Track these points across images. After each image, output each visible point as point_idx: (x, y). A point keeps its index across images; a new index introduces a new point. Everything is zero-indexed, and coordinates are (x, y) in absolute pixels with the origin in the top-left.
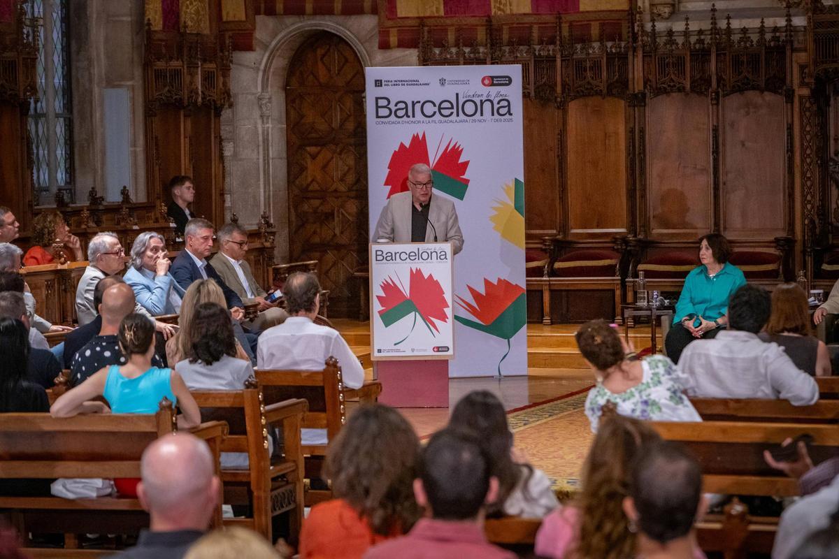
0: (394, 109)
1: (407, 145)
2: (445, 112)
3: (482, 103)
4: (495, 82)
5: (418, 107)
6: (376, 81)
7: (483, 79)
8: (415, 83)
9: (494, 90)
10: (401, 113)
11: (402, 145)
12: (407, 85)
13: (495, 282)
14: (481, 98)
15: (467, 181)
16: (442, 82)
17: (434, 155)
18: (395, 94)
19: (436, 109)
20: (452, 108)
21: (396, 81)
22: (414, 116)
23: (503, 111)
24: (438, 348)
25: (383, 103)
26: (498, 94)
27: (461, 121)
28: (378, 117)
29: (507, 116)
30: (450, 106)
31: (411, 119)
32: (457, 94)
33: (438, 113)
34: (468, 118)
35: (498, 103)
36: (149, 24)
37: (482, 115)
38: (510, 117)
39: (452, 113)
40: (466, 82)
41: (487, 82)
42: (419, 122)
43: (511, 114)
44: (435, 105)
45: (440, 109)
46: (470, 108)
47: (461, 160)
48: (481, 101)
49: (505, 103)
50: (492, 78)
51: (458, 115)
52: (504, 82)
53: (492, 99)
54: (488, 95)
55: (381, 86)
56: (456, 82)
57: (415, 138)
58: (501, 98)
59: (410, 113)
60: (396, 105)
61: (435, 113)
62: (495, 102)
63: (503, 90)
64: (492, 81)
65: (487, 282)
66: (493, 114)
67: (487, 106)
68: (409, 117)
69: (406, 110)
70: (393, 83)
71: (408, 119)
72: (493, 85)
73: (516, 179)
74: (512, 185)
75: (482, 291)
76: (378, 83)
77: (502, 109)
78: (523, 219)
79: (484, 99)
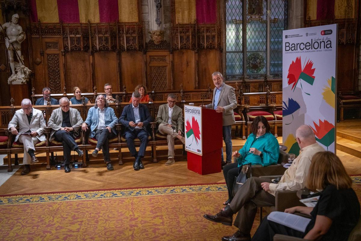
0: (291, 47)
1: (295, 62)
2: (308, 48)
3: (321, 43)
4: (326, 33)
5: (298, 45)
6: (286, 36)
7: (322, 32)
8: (298, 36)
9: (325, 36)
10: (293, 49)
11: (293, 62)
12: (295, 37)
13: (323, 121)
14: (320, 41)
15: (314, 77)
16: (307, 34)
17: (303, 66)
18: (291, 41)
19: (304, 46)
20: (310, 46)
21: (292, 35)
22: (297, 50)
23: (328, 46)
24: (198, 150)
25: (287, 45)
26: (327, 38)
27: (313, 51)
28: (286, 50)
29: (330, 48)
30: (309, 45)
31: (296, 51)
32: (312, 39)
33: (305, 48)
34: (315, 50)
35: (327, 43)
36: (309, 18)
37: (320, 48)
38: (331, 49)
39: (310, 48)
40: (315, 34)
41: (323, 33)
42: (299, 52)
43: (331, 47)
44: (304, 45)
45: (306, 46)
46: (316, 45)
47: (312, 68)
48: (320, 42)
49: (329, 42)
50: (325, 31)
51: (312, 49)
52: (329, 33)
53: (324, 41)
54: (323, 39)
55: (287, 38)
56: (312, 34)
57: (297, 59)
58: (328, 40)
59: (296, 49)
60: (291, 46)
61: (304, 48)
62: (326, 42)
63: (329, 36)
64: (325, 33)
65: (320, 121)
66: (324, 48)
67: (322, 44)
68: (295, 50)
69: (294, 47)
70: (291, 36)
71: (295, 51)
72: (325, 34)
73: (332, 77)
74: (331, 79)
75: (318, 124)
76: (286, 37)
77: (328, 45)
78: (334, 95)
79: (321, 41)
